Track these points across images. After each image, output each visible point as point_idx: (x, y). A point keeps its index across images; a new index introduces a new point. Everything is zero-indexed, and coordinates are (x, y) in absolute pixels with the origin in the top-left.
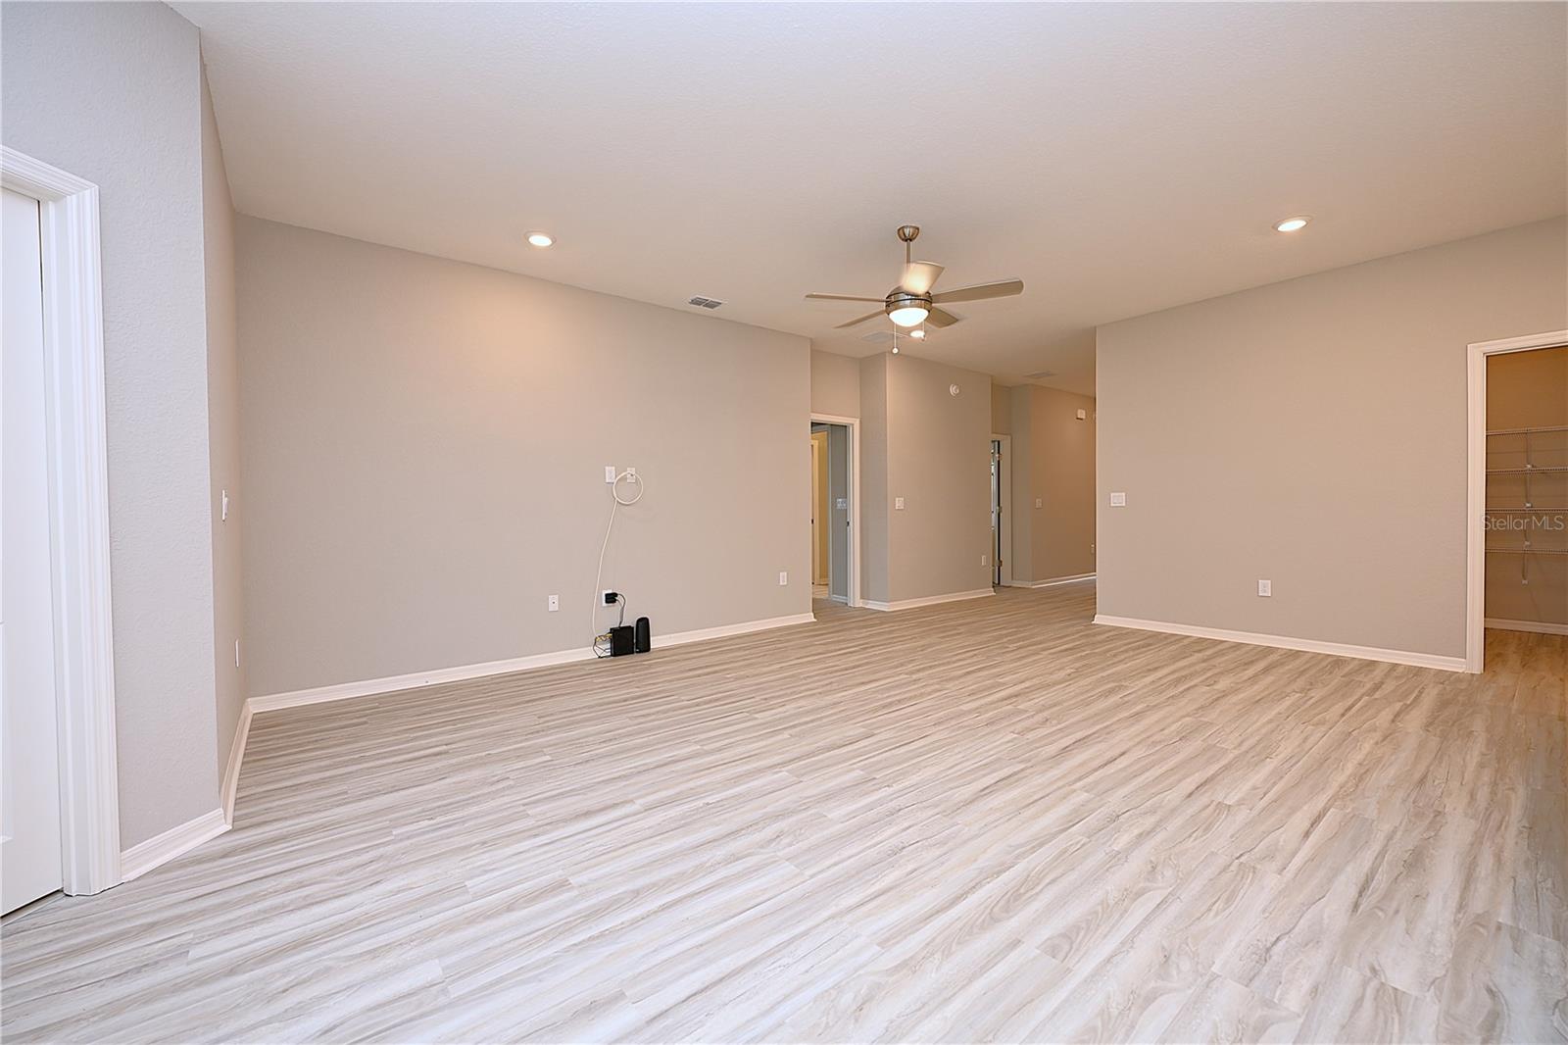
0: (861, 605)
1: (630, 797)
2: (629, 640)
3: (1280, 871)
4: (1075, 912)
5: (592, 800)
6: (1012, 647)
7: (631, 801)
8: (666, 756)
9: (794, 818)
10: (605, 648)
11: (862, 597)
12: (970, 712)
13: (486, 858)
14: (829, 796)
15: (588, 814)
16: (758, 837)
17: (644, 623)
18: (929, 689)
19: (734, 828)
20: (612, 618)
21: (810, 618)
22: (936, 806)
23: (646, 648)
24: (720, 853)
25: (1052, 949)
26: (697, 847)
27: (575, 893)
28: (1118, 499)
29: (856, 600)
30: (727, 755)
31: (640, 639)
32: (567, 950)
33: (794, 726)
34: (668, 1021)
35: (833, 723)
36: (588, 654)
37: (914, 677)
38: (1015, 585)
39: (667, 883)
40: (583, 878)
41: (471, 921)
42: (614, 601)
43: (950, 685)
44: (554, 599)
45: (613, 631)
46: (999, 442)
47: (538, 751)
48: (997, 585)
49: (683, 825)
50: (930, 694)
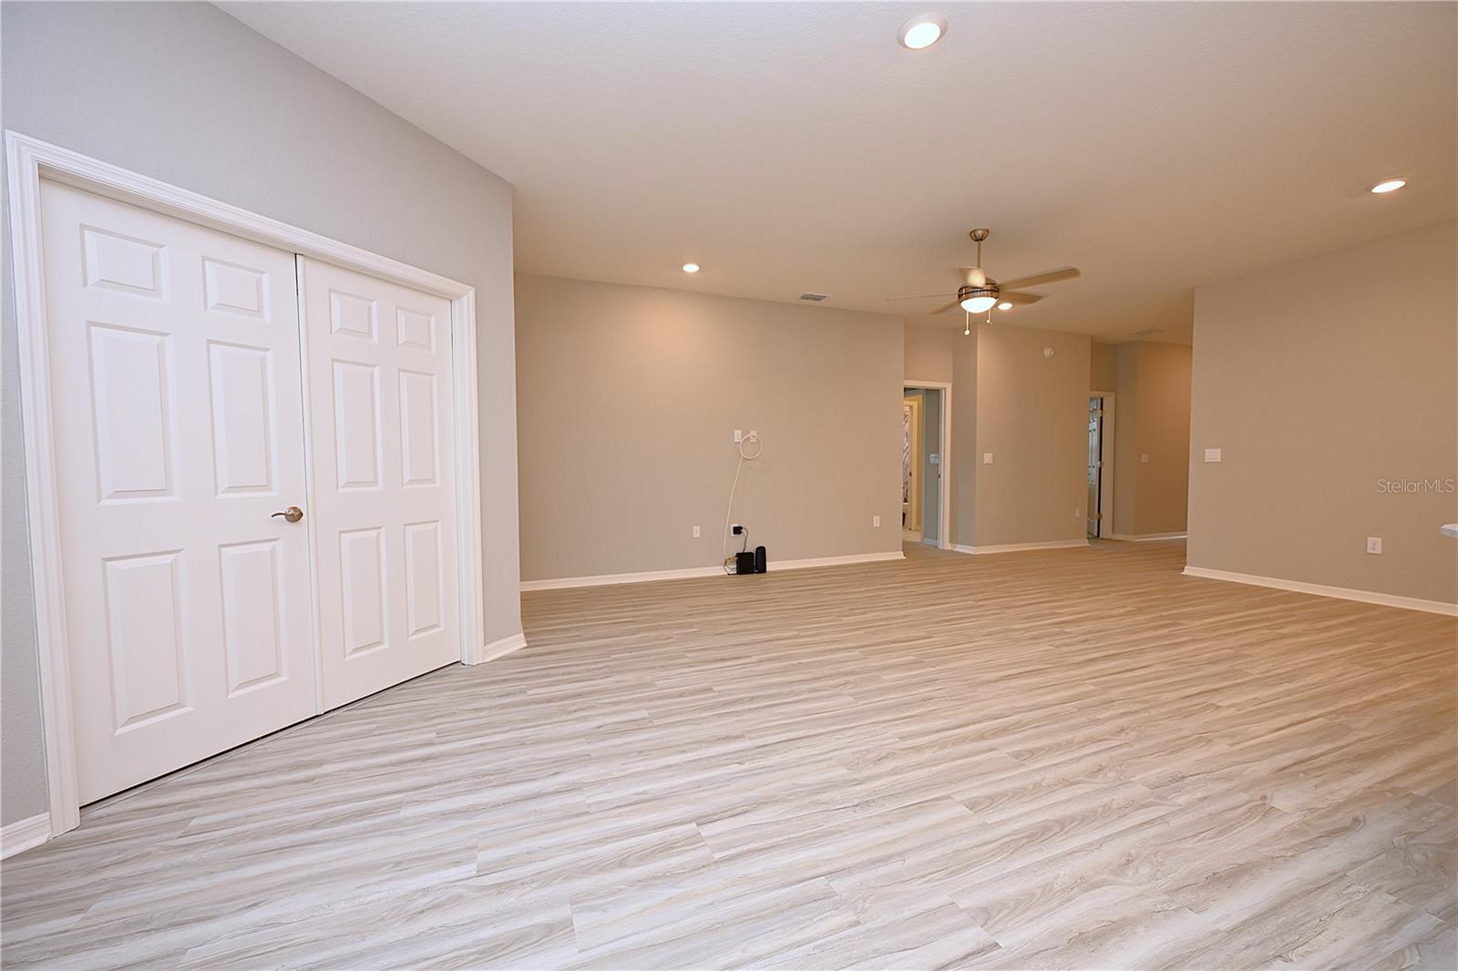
0: (950, 548)
1: (750, 654)
2: (751, 563)
3: (1231, 745)
4: (1044, 742)
5: (726, 653)
6: (1084, 587)
7: (750, 657)
8: (774, 636)
9: (859, 676)
10: (732, 568)
11: (951, 542)
12: (1020, 629)
13: (664, 674)
14: (885, 668)
15: (723, 660)
16: (832, 682)
17: (761, 550)
18: (989, 612)
19: (817, 676)
20: (737, 545)
21: (900, 555)
22: (967, 681)
23: (763, 570)
24: (805, 687)
25: (1017, 755)
26: (792, 683)
27: (716, 694)
28: (1213, 455)
29: (945, 544)
30: (817, 639)
31: (759, 563)
32: (713, 715)
33: (867, 628)
34: (768, 749)
35: (900, 627)
36: (720, 571)
37: (980, 603)
38: (1114, 538)
39: (772, 696)
40: (721, 688)
41: (660, 698)
42: (740, 533)
43: (1007, 611)
44: (696, 529)
45: (738, 555)
46: (1102, 399)
47: (691, 625)
48: (1095, 536)
49: (783, 671)
50: (989, 615)
